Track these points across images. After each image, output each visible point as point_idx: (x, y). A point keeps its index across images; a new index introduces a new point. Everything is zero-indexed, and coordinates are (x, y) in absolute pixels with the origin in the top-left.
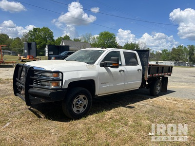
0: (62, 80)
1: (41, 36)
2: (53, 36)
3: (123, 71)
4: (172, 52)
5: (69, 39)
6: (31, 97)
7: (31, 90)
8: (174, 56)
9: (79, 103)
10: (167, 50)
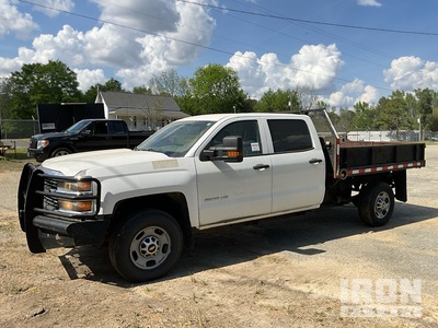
0: (98, 197)
1: (46, 86)
2: (76, 84)
3: (267, 167)
4: (378, 108)
5: (119, 88)
6: (41, 235)
7: (38, 220)
8: (387, 116)
9: (148, 245)
10: (366, 105)
